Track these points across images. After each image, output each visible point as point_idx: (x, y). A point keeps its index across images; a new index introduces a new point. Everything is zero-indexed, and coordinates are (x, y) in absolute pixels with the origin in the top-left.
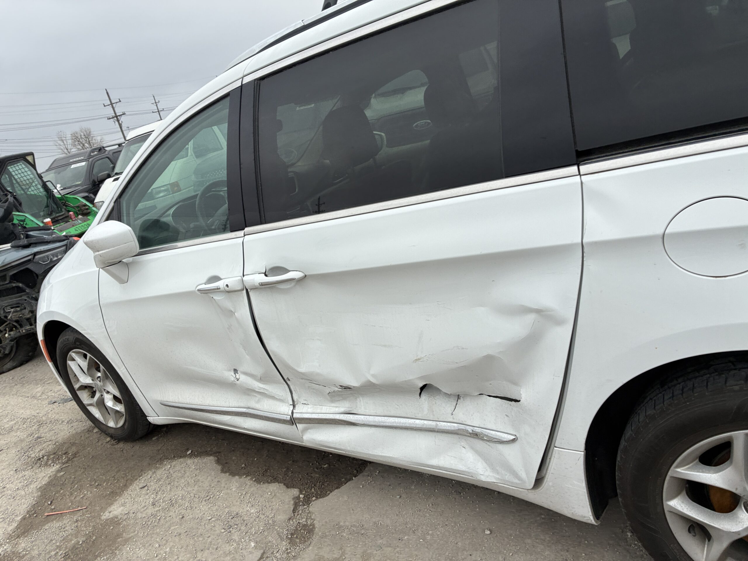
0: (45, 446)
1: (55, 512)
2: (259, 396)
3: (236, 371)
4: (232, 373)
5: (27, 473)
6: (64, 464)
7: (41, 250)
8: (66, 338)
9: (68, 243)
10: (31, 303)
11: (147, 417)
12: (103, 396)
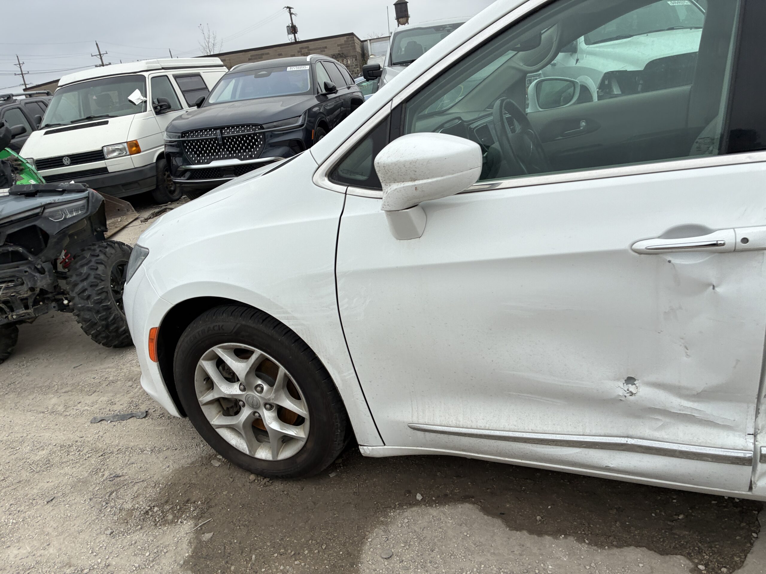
3: (630, 380)
4: (622, 384)
5: (136, 537)
7: (55, 200)
8: (216, 326)
9: (90, 196)
10: (34, 276)
11: (360, 447)
12: (257, 414)
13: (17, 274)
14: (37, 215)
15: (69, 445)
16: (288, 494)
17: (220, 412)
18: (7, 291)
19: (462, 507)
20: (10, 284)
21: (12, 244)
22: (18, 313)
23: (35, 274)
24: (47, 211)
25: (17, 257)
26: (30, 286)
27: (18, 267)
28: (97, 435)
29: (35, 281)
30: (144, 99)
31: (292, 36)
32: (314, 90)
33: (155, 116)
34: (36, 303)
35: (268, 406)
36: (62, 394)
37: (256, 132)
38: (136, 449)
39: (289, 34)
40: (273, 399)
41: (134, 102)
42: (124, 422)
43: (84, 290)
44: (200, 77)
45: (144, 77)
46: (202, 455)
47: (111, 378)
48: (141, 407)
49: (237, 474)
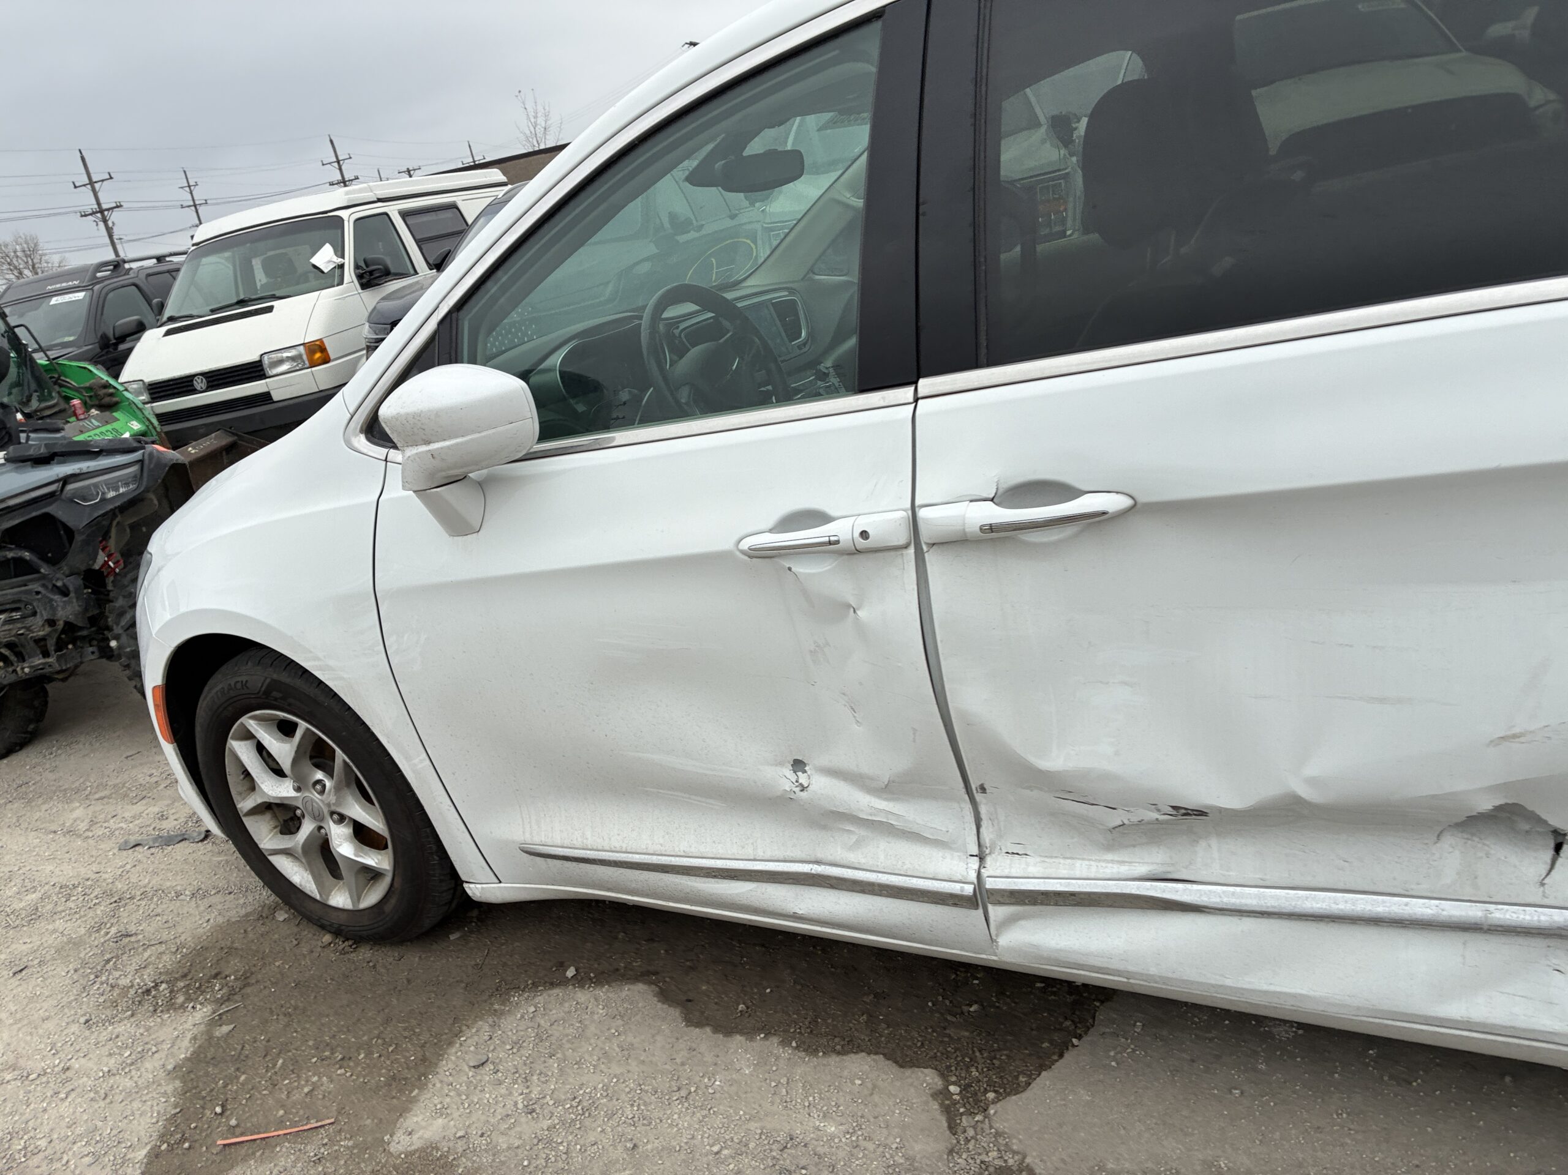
0: (150, 957)
1: (242, 1134)
2: (863, 832)
3: (798, 765)
4: (788, 772)
5: (120, 1028)
6: (221, 1002)
7: (80, 469)
8: (238, 681)
9: (146, 457)
10: (51, 600)
11: (465, 885)
12: (323, 831)
13: (24, 597)
14: (52, 495)
15: (73, 885)
16: (374, 967)
17: (275, 827)
18: (11, 627)
19: (629, 990)
20: (14, 614)
21: (13, 546)
22: (32, 664)
23: (52, 597)
24: (70, 487)
25: (22, 568)
26: (47, 618)
27: (26, 585)
28: (121, 870)
29: (54, 609)
30: (340, 261)
33: (360, 291)
34: (60, 646)
35: (335, 817)
38: (170, 893)
41: (321, 267)
42: (170, 848)
44: (455, 210)
45: (340, 220)
46: (267, 902)
49: (307, 931)
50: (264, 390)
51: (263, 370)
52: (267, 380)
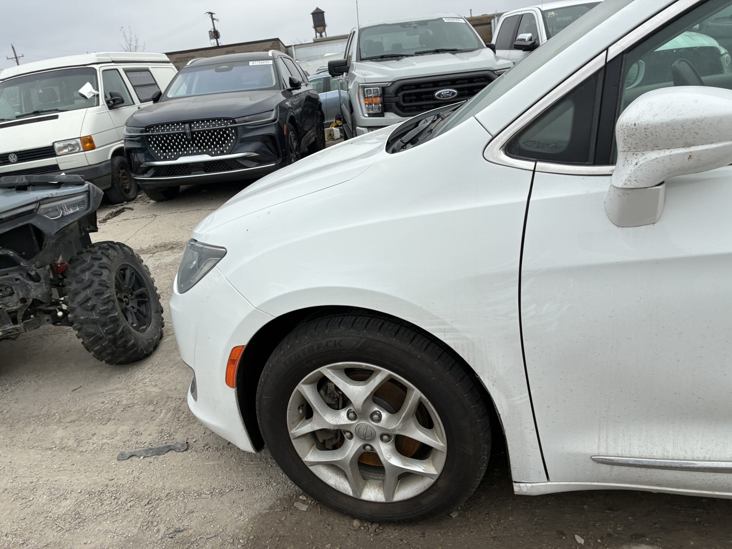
7: (52, 195)
8: (331, 341)
9: (91, 189)
10: (28, 284)
11: (514, 484)
12: (368, 447)
13: (6, 283)
14: (31, 212)
15: (99, 491)
16: (409, 543)
17: (313, 445)
22: (5, 329)
23: (28, 282)
24: (43, 207)
25: (6, 262)
26: (21, 297)
27: (7, 274)
28: (132, 477)
29: (28, 291)
30: (96, 92)
31: (214, 41)
32: (280, 84)
33: (108, 110)
34: (26, 316)
35: (385, 437)
36: (68, 424)
37: (228, 126)
38: (191, 493)
39: (211, 38)
40: (399, 430)
41: (86, 95)
42: (161, 456)
43: (88, 300)
44: (148, 72)
45: (95, 70)
46: (279, 496)
47: (125, 402)
48: (176, 437)
49: (334, 519)
50: (55, 163)
51: (54, 151)
52: (57, 157)
